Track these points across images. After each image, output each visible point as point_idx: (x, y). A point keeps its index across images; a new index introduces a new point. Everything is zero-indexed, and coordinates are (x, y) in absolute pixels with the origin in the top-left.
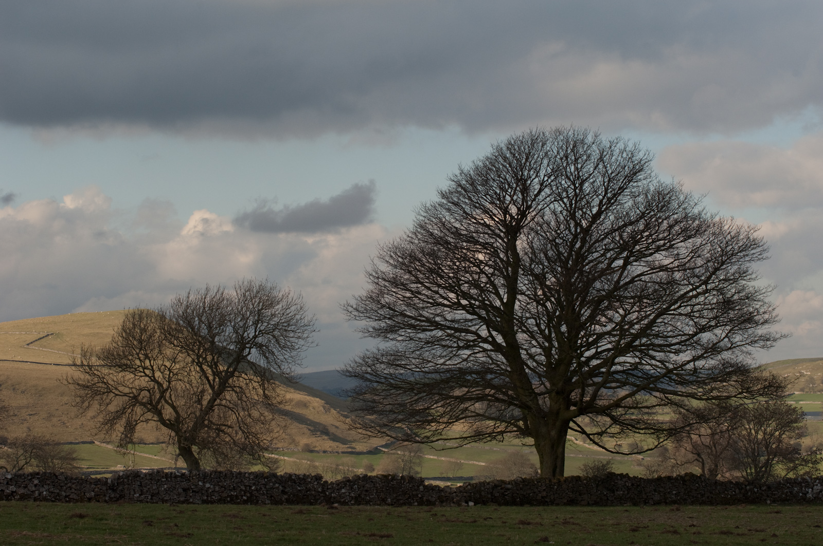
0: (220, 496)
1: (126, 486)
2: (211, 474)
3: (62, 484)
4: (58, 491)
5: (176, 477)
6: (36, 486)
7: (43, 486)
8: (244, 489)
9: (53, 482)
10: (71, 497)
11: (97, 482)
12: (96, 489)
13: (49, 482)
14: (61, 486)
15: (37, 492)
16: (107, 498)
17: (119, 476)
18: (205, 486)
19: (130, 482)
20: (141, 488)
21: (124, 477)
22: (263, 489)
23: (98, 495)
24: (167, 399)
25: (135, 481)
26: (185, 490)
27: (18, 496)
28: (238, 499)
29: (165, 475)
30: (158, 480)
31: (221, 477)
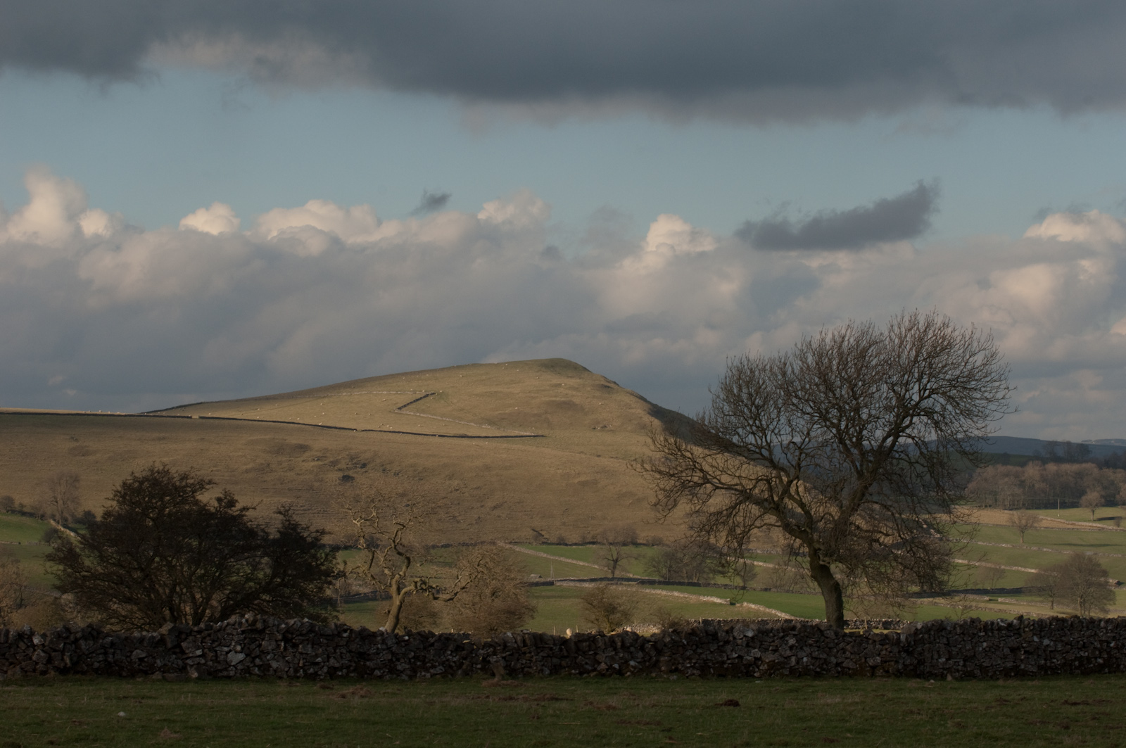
0: (1064, 658)
1: (927, 645)
2: (1051, 624)
3: (831, 645)
4: (824, 656)
5: (1000, 629)
6: (791, 648)
7: (801, 648)
8: (1099, 646)
9: (817, 641)
10: (844, 665)
11: (884, 640)
12: (884, 652)
13: (810, 641)
14: (830, 648)
15: (793, 659)
16: (900, 667)
17: (917, 629)
18: (1042, 643)
19: (932, 638)
20: (949, 649)
21: (924, 630)
23: (886, 662)
24: (793, 494)
25: (939, 637)
26: (1013, 650)
27: (766, 666)
28: (1091, 663)
29: (984, 627)
30: (973, 634)
31: (1066, 627)
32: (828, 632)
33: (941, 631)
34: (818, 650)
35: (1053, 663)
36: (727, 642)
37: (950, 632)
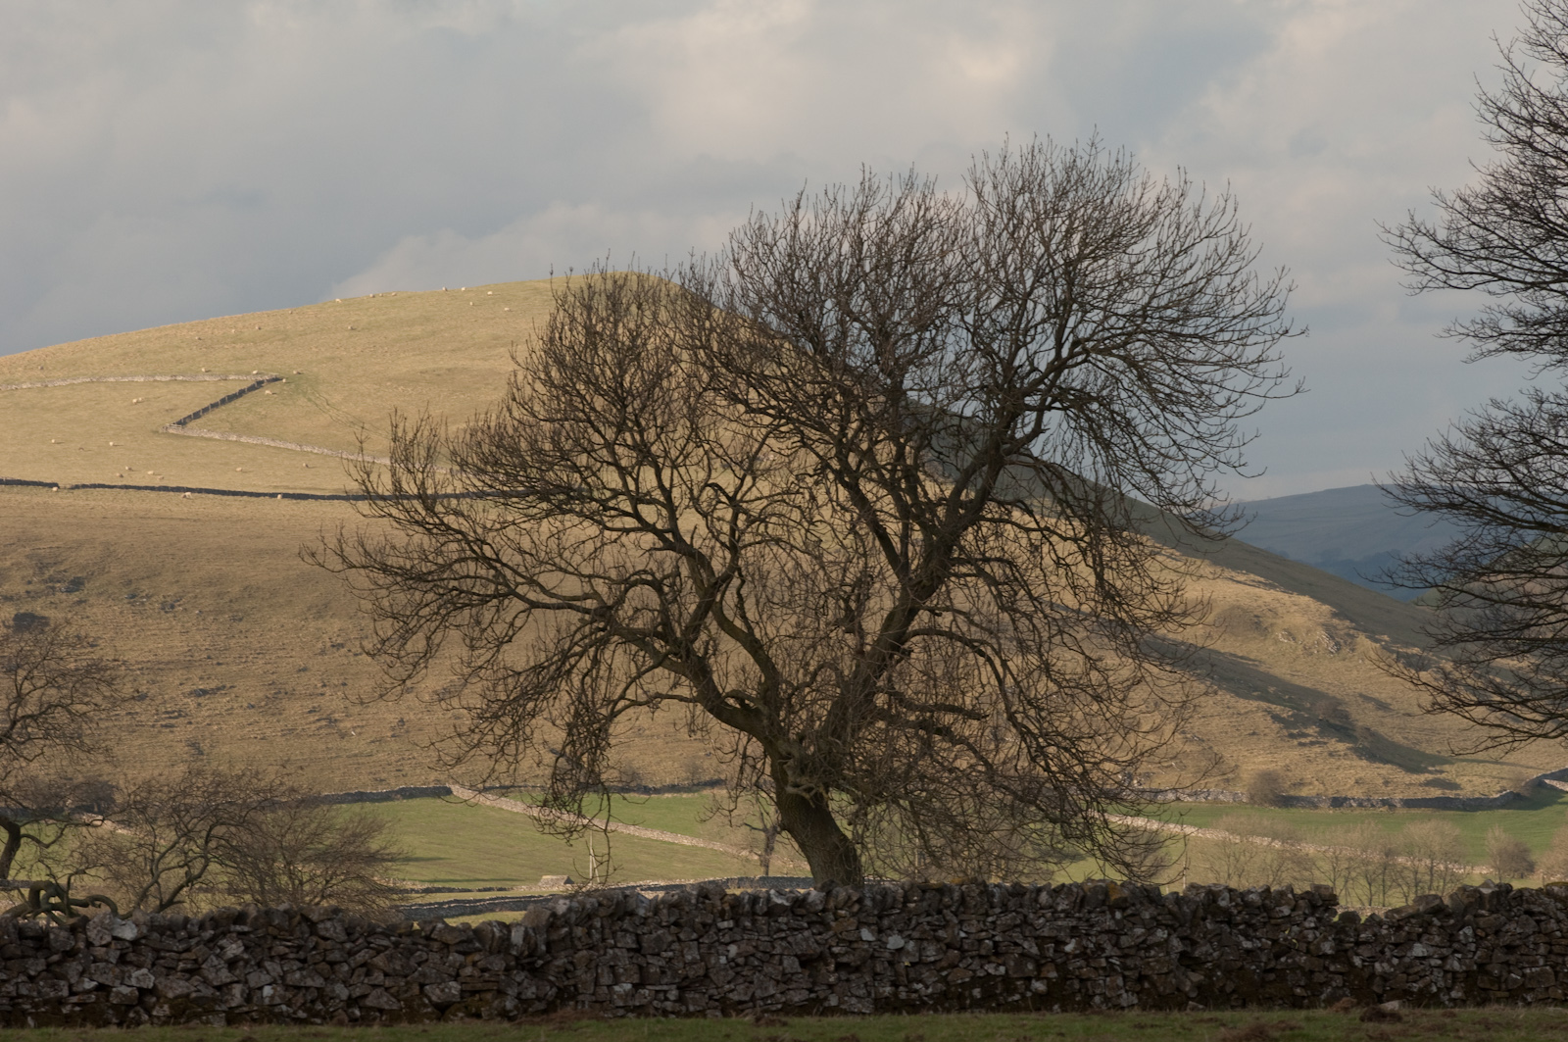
0: (944, 980)
1: (584, 952)
2: (906, 900)
3: (336, 956)
4: (319, 982)
5: (772, 911)
6: (232, 964)
7: (260, 965)
8: (1035, 950)
9: (299, 948)
10: (369, 1002)
11: (469, 941)
12: (468, 971)
13: (282, 950)
14: (332, 964)
15: (237, 990)
16: (509, 1004)
17: (554, 915)
18: (883, 945)
19: (597, 936)
20: (641, 960)
21: (573, 917)
22: (1109, 950)
23: (474, 993)
24: (729, 613)
25: (614, 933)
26: (806, 962)
27: (166, 1007)
28: (1015, 991)
29: (732, 907)
30: (704, 925)
31: (948, 907)
32: (328, 924)
33: (621, 919)
34: (300, 969)
35: (916, 991)
36: (70, 954)
37: (645, 921)
